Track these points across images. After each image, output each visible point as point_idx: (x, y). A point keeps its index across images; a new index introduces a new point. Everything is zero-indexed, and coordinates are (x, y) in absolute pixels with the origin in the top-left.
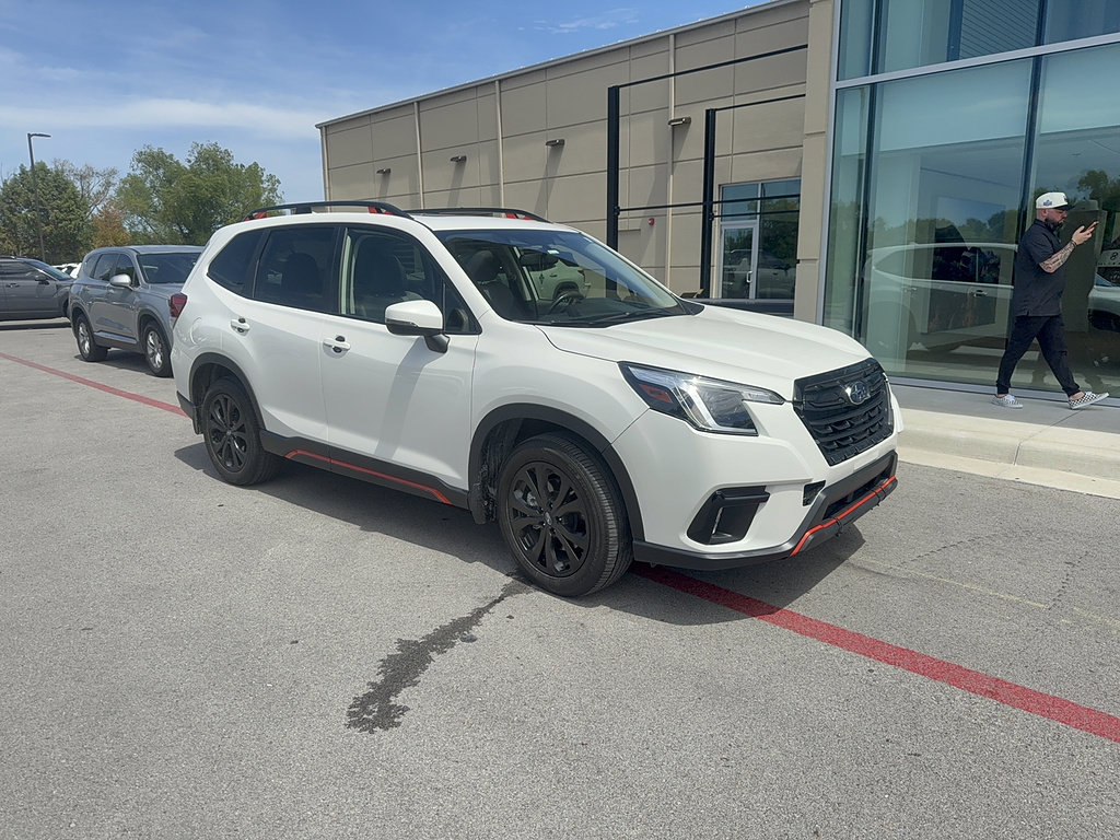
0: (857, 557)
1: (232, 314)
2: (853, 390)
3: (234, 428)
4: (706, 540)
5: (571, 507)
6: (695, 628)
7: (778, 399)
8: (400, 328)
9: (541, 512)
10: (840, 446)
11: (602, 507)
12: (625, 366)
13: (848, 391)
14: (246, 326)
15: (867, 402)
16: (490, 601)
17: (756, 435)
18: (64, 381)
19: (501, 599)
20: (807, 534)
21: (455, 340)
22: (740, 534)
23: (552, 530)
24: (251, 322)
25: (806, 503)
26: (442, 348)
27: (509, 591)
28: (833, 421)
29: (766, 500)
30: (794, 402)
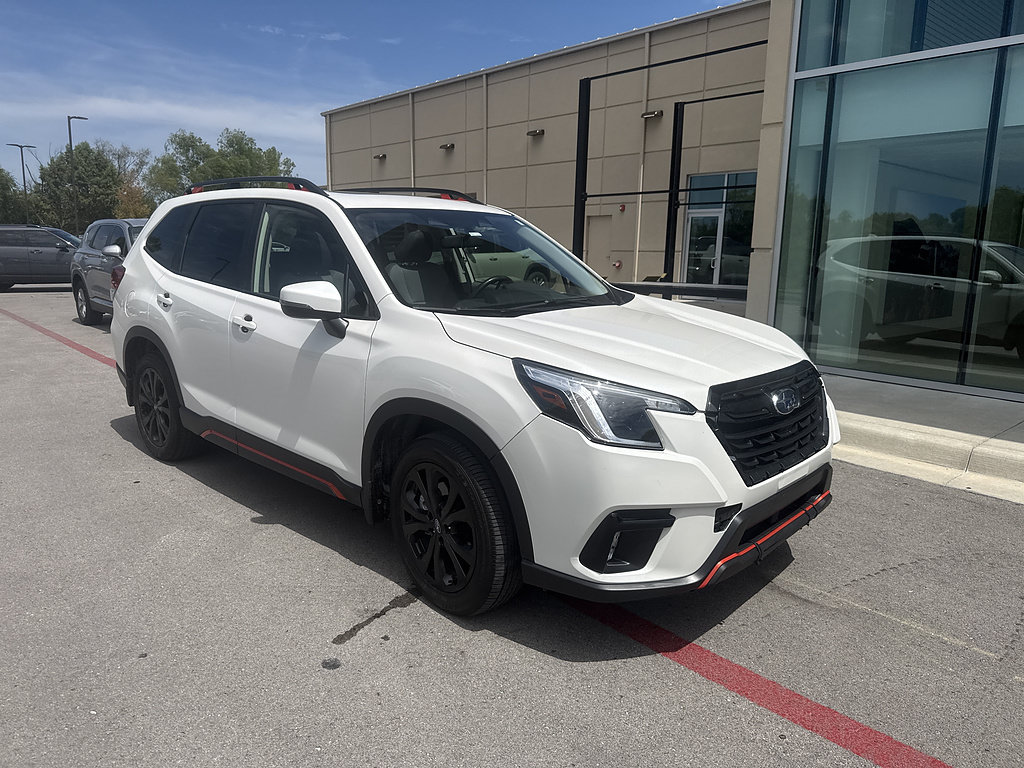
0: (784, 578)
1: (159, 289)
2: (781, 398)
3: (159, 403)
4: (600, 568)
5: (461, 516)
6: (588, 667)
7: (688, 408)
8: (295, 310)
9: (431, 518)
10: (762, 463)
11: (489, 520)
12: (519, 364)
13: (775, 399)
14: (169, 301)
15: (796, 412)
16: (370, 615)
17: (661, 449)
18: (54, 342)
19: (383, 612)
20: (720, 563)
21: (354, 325)
22: (639, 562)
23: (441, 539)
24: (176, 298)
25: (717, 529)
26: (340, 333)
27: (397, 603)
28: (753, 434)
29: (670, 524)
30: (707, 413)
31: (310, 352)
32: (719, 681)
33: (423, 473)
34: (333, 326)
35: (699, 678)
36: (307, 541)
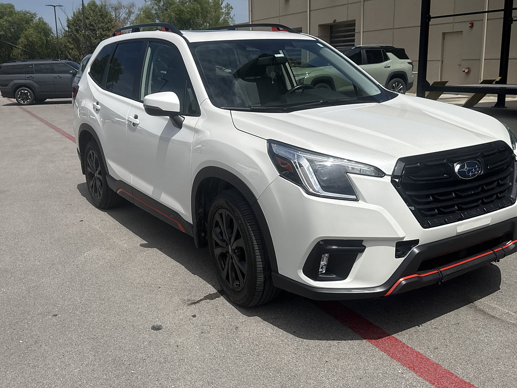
1: (94, 100)
3: (97, 172)
5: (240, 243)
9: (227, 245)
10: (440, 213)
11: (253, 245)
13: (457, 167)
14: (99, 107)
16: (190, 302)
17: (356, 200)
20: (401, 279)
23: (232, 258)
24: (101, 105)
25: (397, 256)
28: (434, 192)
29: (362, 251)
30: (393, 176)
31: (165, 138)
32: (399, 360)
33: (221, 215)
34: (176, 120)
35: (386, 356)
36: (169, 258)
